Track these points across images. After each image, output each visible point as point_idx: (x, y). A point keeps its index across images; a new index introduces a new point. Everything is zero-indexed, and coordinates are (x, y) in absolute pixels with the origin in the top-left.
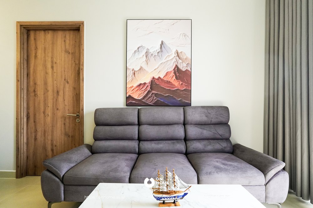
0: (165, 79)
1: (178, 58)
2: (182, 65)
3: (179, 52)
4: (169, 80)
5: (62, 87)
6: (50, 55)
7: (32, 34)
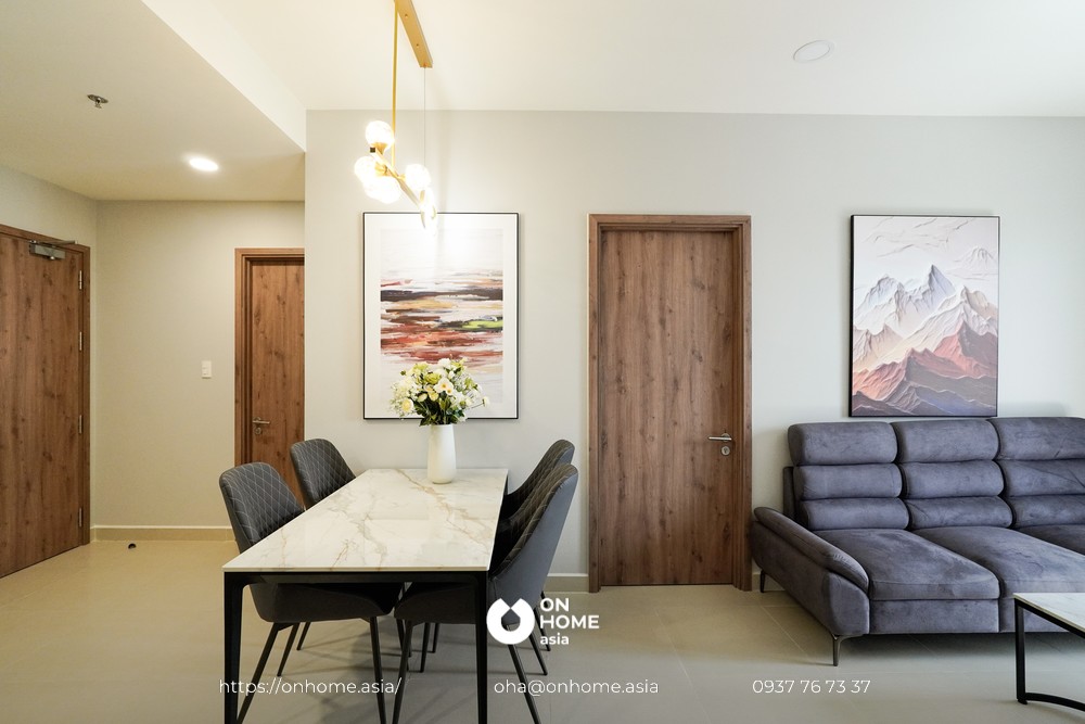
0: (939, 355)
1: (968, 306)
2: (976, 320)
3: (972, 291)
4: (949, 357)
5: (686, 370)
6: (656, 291)
7: (612, 238)
